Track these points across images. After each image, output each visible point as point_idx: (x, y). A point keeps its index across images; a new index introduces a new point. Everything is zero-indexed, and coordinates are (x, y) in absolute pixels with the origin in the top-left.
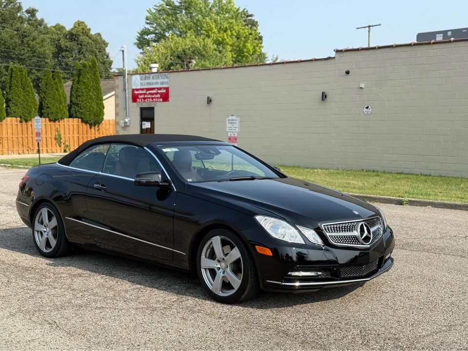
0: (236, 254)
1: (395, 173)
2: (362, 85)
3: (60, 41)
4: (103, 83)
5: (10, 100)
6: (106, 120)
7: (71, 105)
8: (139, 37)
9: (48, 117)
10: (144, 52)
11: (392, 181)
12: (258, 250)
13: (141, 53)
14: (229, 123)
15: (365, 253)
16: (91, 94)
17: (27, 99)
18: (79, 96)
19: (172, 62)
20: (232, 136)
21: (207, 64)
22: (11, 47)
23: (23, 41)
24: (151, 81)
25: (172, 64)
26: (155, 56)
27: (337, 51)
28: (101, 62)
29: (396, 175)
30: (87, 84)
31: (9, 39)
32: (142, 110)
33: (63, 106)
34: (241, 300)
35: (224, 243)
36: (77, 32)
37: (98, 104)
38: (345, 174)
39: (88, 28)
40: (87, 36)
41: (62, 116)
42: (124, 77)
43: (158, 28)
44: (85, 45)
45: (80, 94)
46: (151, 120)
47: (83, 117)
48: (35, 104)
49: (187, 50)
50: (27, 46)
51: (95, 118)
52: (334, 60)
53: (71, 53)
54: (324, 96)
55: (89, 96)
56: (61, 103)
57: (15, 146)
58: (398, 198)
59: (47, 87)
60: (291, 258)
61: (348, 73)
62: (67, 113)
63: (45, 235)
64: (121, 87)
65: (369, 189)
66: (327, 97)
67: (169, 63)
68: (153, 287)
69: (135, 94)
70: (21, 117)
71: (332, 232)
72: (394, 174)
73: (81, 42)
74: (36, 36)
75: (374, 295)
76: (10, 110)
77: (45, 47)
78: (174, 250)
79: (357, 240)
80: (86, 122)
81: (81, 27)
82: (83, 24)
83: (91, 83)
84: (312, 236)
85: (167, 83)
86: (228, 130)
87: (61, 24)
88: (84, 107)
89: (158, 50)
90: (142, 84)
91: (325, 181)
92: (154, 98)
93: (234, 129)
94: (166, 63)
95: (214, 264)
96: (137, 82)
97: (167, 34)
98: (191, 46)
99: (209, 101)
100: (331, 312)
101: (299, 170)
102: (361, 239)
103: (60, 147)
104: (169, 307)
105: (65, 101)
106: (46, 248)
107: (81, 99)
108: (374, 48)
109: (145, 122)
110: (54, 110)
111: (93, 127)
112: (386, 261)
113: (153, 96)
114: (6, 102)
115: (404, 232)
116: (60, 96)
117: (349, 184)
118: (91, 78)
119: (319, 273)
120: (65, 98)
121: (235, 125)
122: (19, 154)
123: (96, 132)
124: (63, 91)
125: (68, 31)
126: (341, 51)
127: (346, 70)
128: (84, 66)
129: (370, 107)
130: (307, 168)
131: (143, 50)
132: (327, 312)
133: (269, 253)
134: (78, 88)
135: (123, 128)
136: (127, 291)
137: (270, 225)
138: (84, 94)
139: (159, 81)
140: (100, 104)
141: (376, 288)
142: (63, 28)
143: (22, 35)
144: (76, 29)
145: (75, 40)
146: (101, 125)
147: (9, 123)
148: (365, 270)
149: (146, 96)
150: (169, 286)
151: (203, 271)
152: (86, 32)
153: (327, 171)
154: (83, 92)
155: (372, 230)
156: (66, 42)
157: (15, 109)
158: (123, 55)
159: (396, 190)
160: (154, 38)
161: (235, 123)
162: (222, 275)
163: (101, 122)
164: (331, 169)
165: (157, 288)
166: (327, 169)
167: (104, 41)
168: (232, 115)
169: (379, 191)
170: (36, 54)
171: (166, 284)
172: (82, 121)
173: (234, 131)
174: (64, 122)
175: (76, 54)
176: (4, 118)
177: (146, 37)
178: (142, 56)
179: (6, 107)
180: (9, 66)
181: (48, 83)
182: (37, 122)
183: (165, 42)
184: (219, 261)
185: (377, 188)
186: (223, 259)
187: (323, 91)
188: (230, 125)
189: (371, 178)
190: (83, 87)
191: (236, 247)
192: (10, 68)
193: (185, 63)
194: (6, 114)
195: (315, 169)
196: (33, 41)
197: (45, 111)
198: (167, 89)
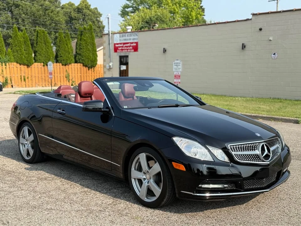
0: (157, 168)
1: (294, 100)
2: (271, 38)
3: (71, 13)
4: (97, 40)
5: (37, 52)
6: (98, 65)
7: (76, 55)
8: (122, 10)
9: (61, 63)
10: (125, 20)
11: (291, 106)
12: (175, 166)
13: (123, 21)
14: (175, 65)
15: (265, 169)
16: (89, 47)
17: (47, 51)
18: (81, 49)
19: (143, 25)
20: (177, 74)
21: (165, 26)
22: (38, 17)
23: (45, 13)
24: (127, 38)
25: (142, 27)
26: (131, 22)
27: (254, 15)
28: (98, 27)
29: (294, 101)
30: (86, 41)
31: (36, 12)
32: (121, 57)
33: (71, 56)
34: (161, 205)
35: (148, 159)
36: (82, 7)
37: (93, 54)
38: (257, 101)
39: (89, 4)
40: (89, 9)
41: (70, 62)
42: (109, 35)
43: (134, 3)
44: (87, 16)
45: (82, 47)
46: (127, 64)
47: (84, 62)
48: (52, 54)
49: (153, 18)
50: (48, 16)
51: (91, 63)
52: (250, 21)
53: (78, 21)
54: (244, 47)
55: (87, 49)
56: (69, 53)
57: (40, 82)
58: (295, 119)
59: (61, 43)
60: (202, 172)
61: (261, 29)
62: (74, 60)
63: (26, 146)
64: (107, 43)
65: (274, 112)
66: (246, 47)
67: (140, 27)
68: (97, 190)
69: (116, 47)
70: (43, 63)
71: (237, 151)
72: (292, 101)
73: (85, 13)
74: (54, 9)
75: (273, 202)
76: (37, 58)
77: (60, 16)
78: (112, 162)
79: (258, 157)
80: (86, 66)
81: (85, 4)
82: (86, 2)
83: (89, 40)
84: (220, 154)
85: (137, 39)
86: (174, 70)
87: (72, 2)
88: (84, 56)
89: (134, 18)
90: (120, 40)
91: (243, 106)
92: (128, 49)
93: (178, 69)
94: (139, 26)
95: (141, 176)
96: (117, 39)
97: (140, 7)
98: (155, 15)
99: (165, 51)
100: (235, 218)
101: (225, 98)
102: (262, 157)
103: (69, 82)
104: (103, 210)
105: (72, 52)
106: (27, 156)
107: (82, 51)
108: (280, 12)
109: (123, 66)
110: (65, 58)
111: (90, 69)
112: (284, 173)
113: (128, 48)
114: (34, 53)
115: (300, 145)
116: (69, 49)
117: (260, 108)
118: (89, 37)
119: (225, 186)
120: (72, 50)
121: (179, 67)
122: (43, 87)
123: (92, 72)
124: (71, 46)
125: (76, 7)
126: (256, 14)
127: (259, 28)
128: (85, 29)
129: (276, 54)
130: (231, 97)
131: (125, 18)
132: (232, 218)
133: (182, 168)
134: (80, 44)
135: (108, 69)
136: (75, 194)
137: (185, 145)
138: (84, 48)
139: (132, 37)
140: (95, 54)
141: (275, 195)
142: (73, 4)
143: (45, 8)
144: (81, 5)
145: (80, 12)
146: (95, 68)
147: (36, 66)
148: (265, 182)
149: (123, 48)
150: (109, 190)
151: (133, 180)
152: (87, 7)
153: (244, 99)
154: (83, 46)
155: (272, 149)
156: (75, 14)
157: (40, 57)
158: (108, 20)
159: (294, 112)
160: (131, 10)
161: (179, 65)
162: (147, 184)
163: (96, 66)
164: (248, 97)
165: (100, 192)
166: (245, 97)
167: (99, 13)
168: (177, 60)
169: (282, 114)
170: (54, 22)
171: (108, 188)
172: (83, 65)
173: (178, 71)
174: (72, 66)
175: (81, 22)
176: (33, 63)
177: (127, 10)
178: (123, 22)
179: (34, 56)
180: (36, 29)
181: (61, 40)
182: (50, 66)
183: (139, 12)
184: (145, 173)
185: (280, 111)
186: (148, 171)
187: (243, 43)
188: (175, 67)
189: (276, 104)
190: (84, 43)
191: (157, 163)
192: (36, 30)
193: (151, 26)
194: (34, 61)
195: (237, 97)
196: (51, 13)
197: (59, 59)
198: (137, 43)
